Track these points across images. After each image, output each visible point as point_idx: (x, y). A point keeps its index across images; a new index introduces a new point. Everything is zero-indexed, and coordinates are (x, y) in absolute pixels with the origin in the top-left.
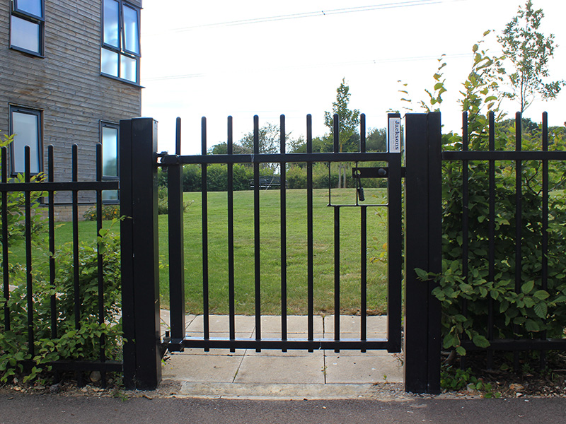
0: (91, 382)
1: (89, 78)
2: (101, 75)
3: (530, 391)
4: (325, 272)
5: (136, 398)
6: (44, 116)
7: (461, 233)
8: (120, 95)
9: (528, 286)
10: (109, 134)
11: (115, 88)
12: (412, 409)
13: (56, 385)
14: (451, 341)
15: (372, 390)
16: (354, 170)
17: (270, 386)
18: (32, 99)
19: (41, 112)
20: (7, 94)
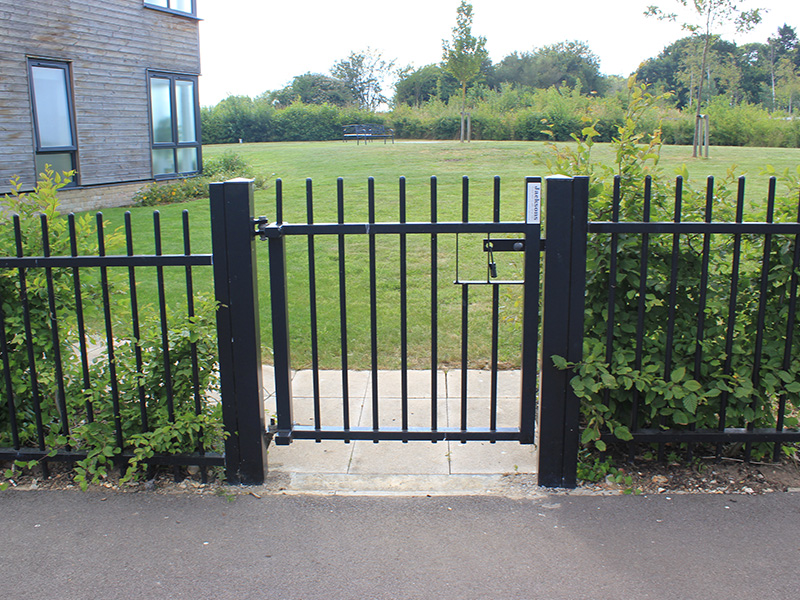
0: (189, 475)
1: (130, 12)
2: (145, 7)
3: (675, 484)
4: (446, 301)
5: (241, 495)
6: (74, 69)
7: (607, 305)
8: (172, 32)
9: (679, 374)
10: (159, 85)
11: (164, 23)
12: (544, 511)
13: (151, 482)
14: (590, 435)
15: (501, 483)
16: (486, 242)
17: (390, 478)
18: (55, 47)
19: (69, 63)
20: (22, 43)
